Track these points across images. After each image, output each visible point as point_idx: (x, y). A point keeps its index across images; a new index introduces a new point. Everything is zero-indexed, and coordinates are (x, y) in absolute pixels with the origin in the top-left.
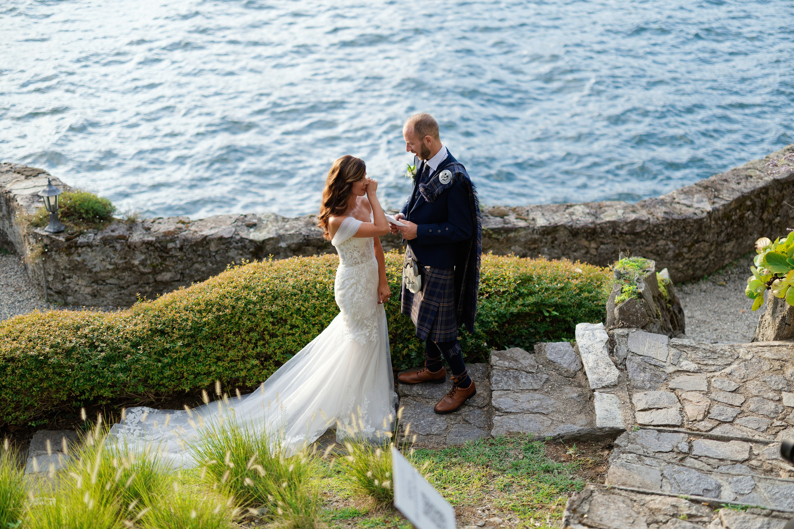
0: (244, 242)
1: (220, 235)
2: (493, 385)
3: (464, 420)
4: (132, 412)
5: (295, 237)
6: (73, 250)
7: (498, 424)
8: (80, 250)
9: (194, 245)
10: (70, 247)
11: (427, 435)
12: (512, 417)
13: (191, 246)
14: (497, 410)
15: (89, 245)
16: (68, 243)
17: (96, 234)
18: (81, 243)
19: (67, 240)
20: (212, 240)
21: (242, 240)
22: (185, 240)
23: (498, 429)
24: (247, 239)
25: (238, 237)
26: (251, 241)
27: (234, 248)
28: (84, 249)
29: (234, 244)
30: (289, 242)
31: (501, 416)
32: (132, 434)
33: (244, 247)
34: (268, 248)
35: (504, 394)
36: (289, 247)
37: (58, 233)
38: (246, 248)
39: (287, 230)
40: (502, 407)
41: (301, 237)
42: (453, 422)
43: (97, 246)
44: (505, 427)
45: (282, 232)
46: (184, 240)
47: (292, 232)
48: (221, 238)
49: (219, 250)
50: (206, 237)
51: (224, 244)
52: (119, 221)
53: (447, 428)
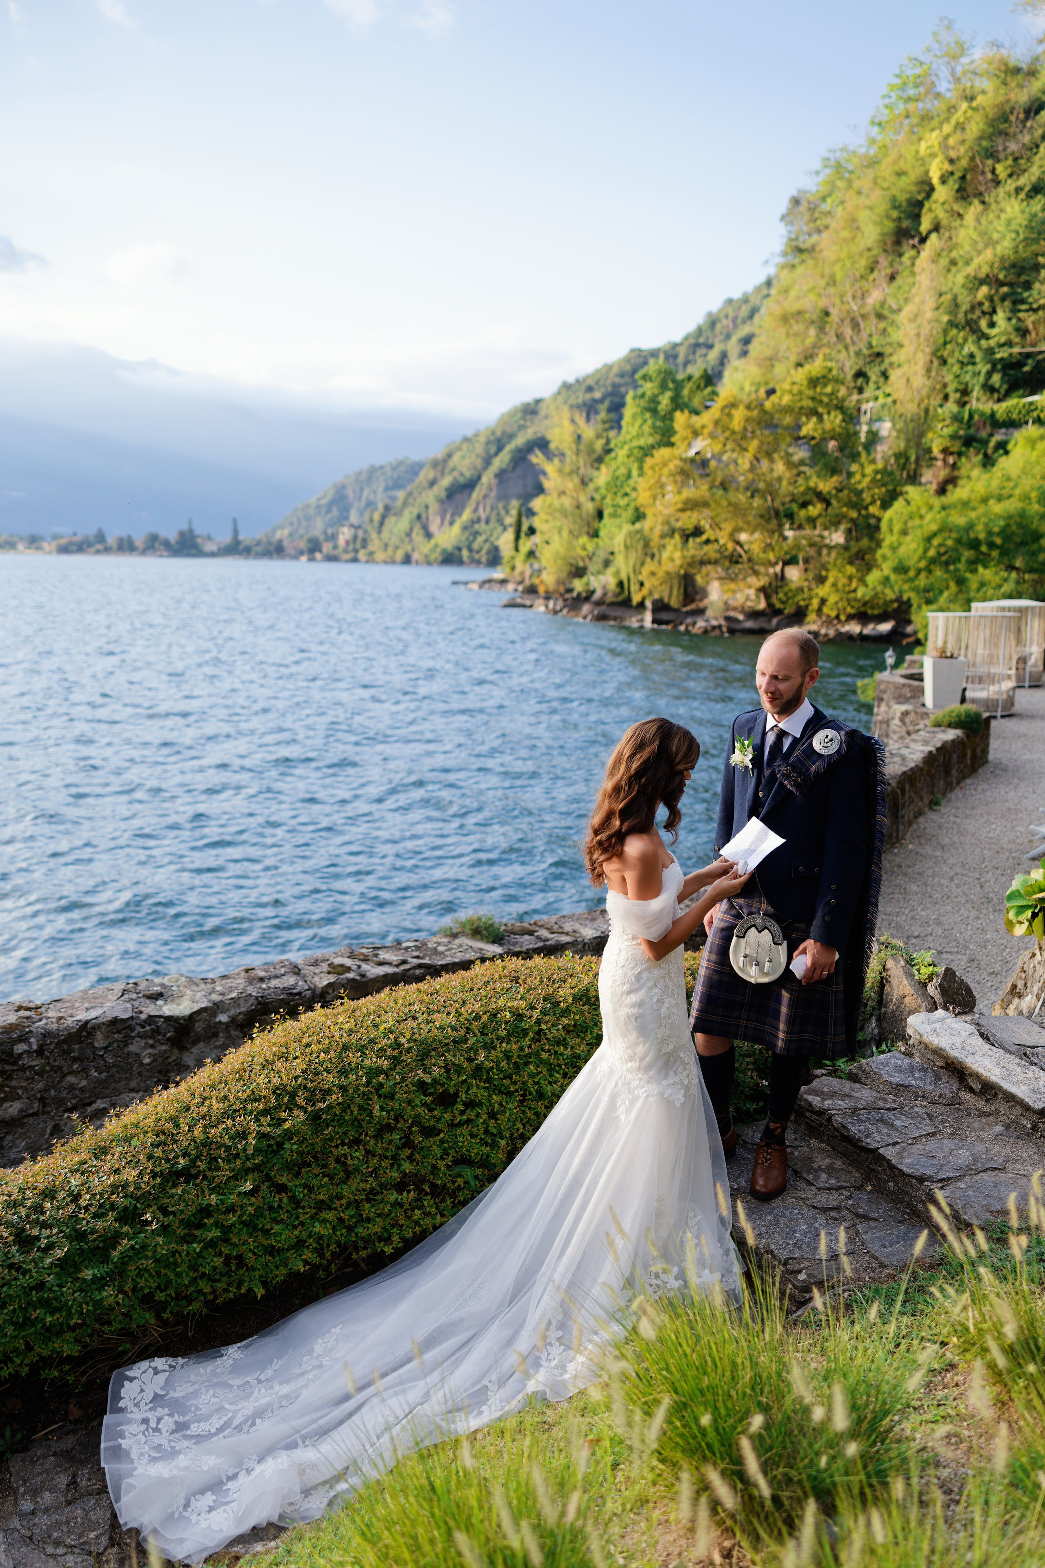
0: (155, 1023)
1: (110, 1015)
4: (131, 1380)
5: (242, 1002)
9: (65, 1041)
13: (59, 1044)
20: (98, 1027)
21: (151, 1019)
22: (47, 1034)
24: (160, 1017)
25: (143, 1016)
26: (168, 1019)
27: (139, 1036)
29: (139, 1029)
30: (232, 1012)
32: (157, 1430)
33: (157, 1031)
34: (199, 1027)
36: (233, 1020)
38: (159, 1033)
39: (223, 994)
41: (252, 1000)
45: (215, 997)
46: (44, 1035)
47: (234, 995)
48: (115, 1021)
49: (110, 1044)
50: (87, 1022)
51: (119, 1032)
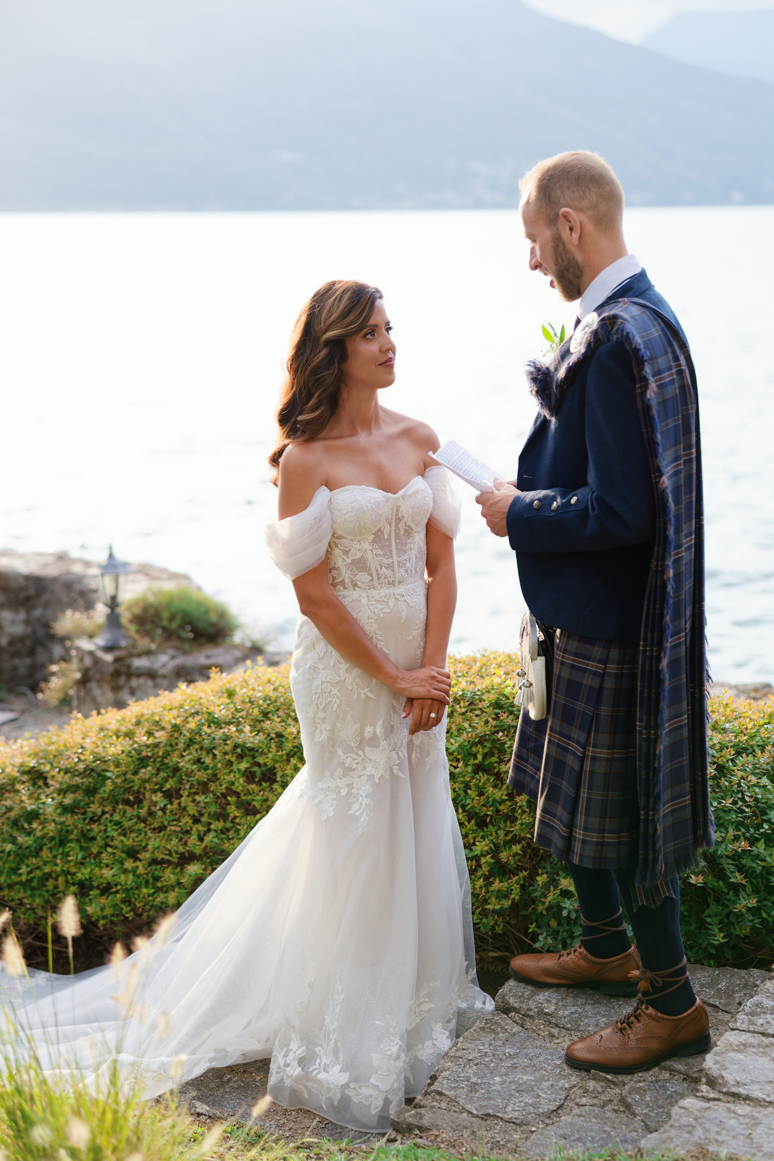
2: (741, 1016)
3: (623, 1101)
6: (122, 680)
7: (684, 1121)
8: (134, 682)
10: (116, 674)
11: (487, 1116)
12: (743, 1109)
14: (712, 1083)
15: (152, 675)
16: (117, 665)
17: (173, 658)
18: (137, 668)
19: (117, 660)
23: (673, 1133)
28: (141, 680)
31: (709, 1100)
35: (759, 1046)
37: (108, 649)
40: (730, 1078)
42: (584, 1101)
43: (164, 677)
44: (699, 1133)
52: (236, 647)
53: (556, 1111)
